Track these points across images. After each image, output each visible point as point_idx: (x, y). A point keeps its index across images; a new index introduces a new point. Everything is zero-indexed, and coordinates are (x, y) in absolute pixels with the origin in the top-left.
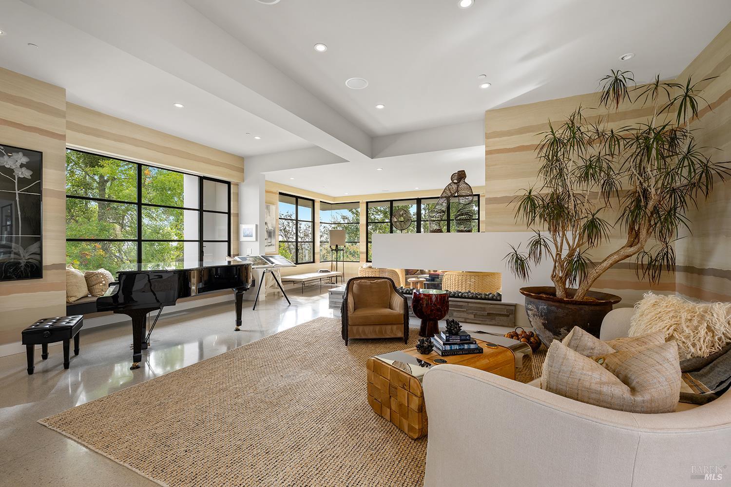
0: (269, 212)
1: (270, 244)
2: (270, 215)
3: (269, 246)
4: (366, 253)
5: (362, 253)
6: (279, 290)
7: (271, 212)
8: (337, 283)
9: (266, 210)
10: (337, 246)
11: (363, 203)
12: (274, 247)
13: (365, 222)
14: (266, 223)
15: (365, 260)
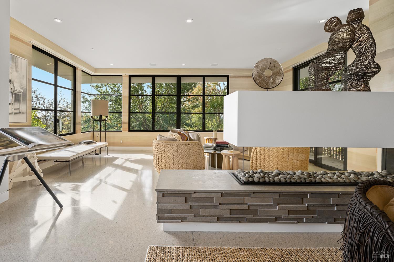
0: (16, 66)
1: (17, 111)
2: (17, 71)
3: (16, 113)
4: (128, 123)
5: (125, 123)
6: (34, 177)
7: (19, 66)
8: (100, 153)
9: (11, 63)
10: (101, 116)
11: (125, 76)
12: (24, 116)
13: (127, 94)
14: (10, 81)
15: (128, 130)
